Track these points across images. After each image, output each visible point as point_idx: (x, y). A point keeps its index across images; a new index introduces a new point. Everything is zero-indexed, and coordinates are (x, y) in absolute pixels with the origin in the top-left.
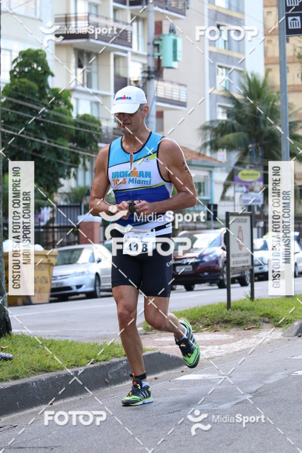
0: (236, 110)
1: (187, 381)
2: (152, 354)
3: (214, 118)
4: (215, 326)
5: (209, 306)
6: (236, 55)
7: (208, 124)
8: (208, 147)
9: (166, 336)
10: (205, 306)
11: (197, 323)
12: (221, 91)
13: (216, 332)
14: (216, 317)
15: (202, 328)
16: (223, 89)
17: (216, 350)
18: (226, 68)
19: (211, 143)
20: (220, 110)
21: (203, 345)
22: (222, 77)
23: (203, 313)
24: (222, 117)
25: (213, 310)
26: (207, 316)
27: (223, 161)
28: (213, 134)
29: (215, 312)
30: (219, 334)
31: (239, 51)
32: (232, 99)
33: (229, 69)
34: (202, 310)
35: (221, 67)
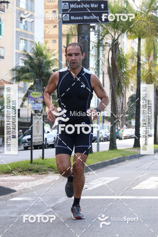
0: (29, 61)
1: (16, 201)
3: (17, 65)
4: (24, 172)
5: (21, 162)
6: (30, 33)
7: (15, 68)
8: (15, 80)
10: (19, 162)
11: (15, 171)
12: (22, 51)
13: (25, 176)
14: (25, 168)
15: (17, 173)
16: (23, 50)
17: (26, 185)
18: (24, 40)
19: (16, 78)
20: (21, 61)
21: (19, 182)
22: (22, 45)
24: (22, 64)
25: (23, 164)
26: (20, 167)
27: (22, 87)
28: (18, 73)
29: (24, 165)
30: (27, 176)
31: (31, 31)
32: (28, 55)
33: (26, 40)
34: (18, 164)
35: (22, 39)
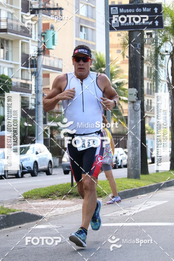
2: (19, 213)
5: (61, 185)
6: (91, 42)
9: (35, 202)
11: (54, 195)
13: (65, 200)
14: (64, 191)
15: (56, 198)
17: (61, 210)
23: (57, 189)
26: (59, 190)
29: (64, 188)
30: (66, 201)
31: (93, 41)
34: (57, 187)
